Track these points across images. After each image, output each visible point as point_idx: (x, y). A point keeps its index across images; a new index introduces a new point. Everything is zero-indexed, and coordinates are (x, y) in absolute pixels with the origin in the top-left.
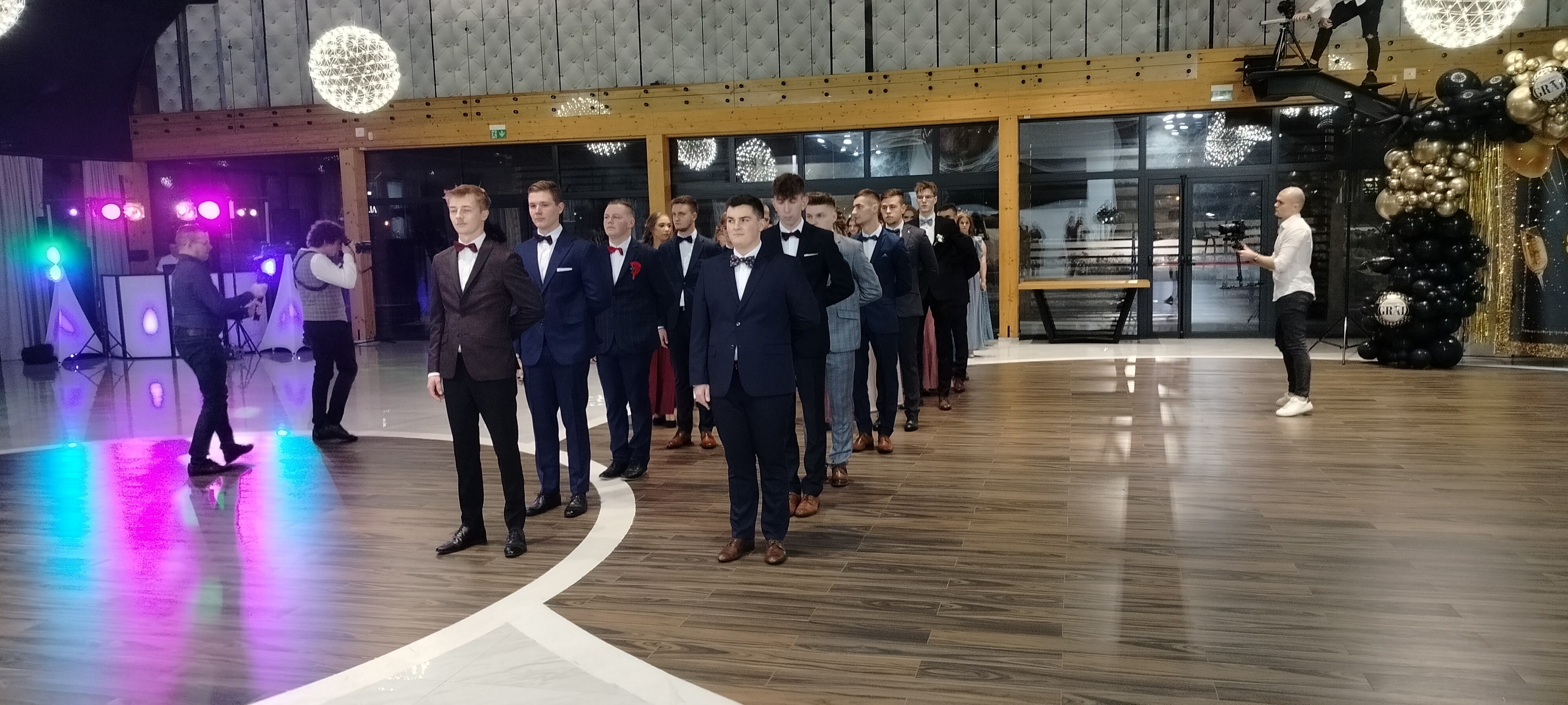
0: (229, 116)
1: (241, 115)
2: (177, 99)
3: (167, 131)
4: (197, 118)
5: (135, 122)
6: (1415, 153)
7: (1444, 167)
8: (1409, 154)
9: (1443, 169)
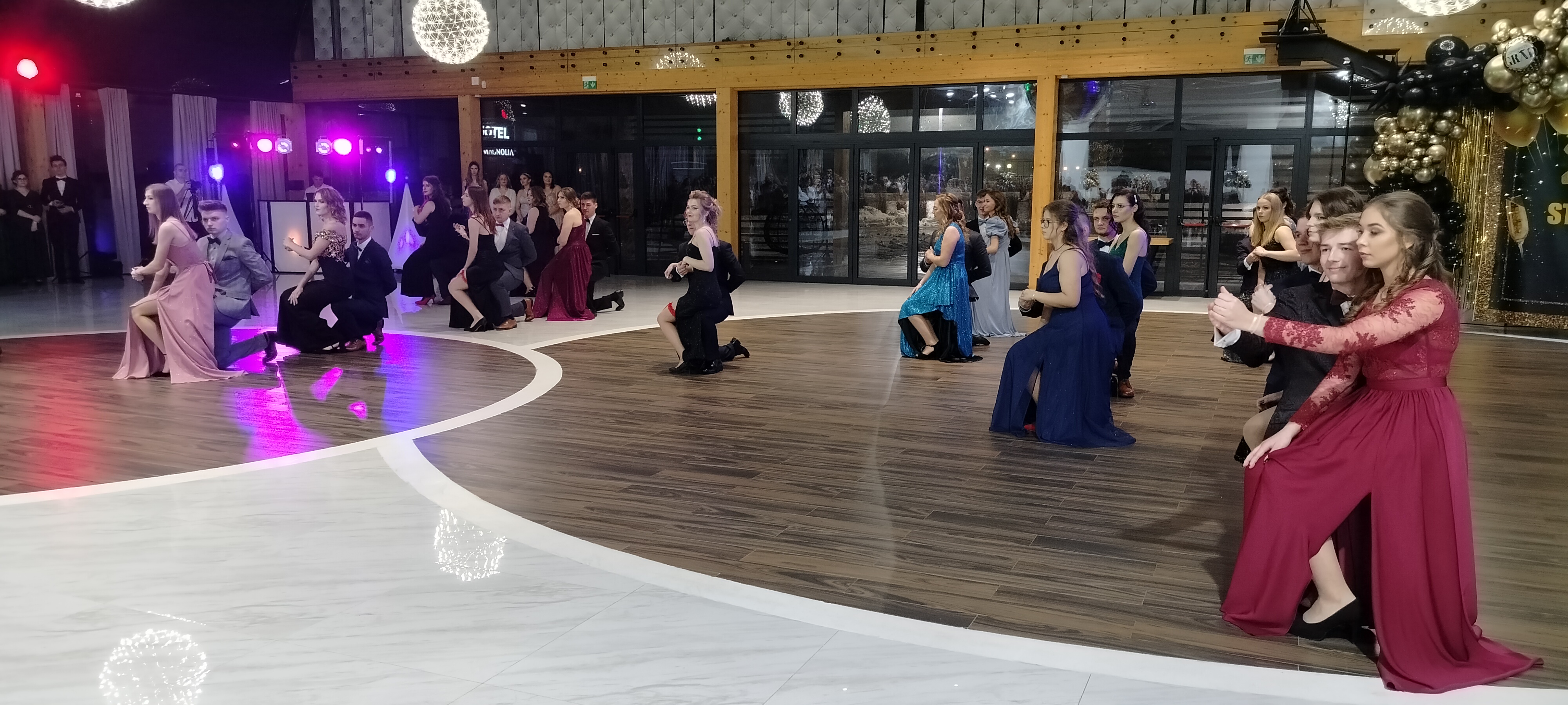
0: (370, 64)
1: (379, 63)
2: (330, 48)
3: (320, 77)
4: (344, 65)
5: (295, 68)
6: (1400, 118)
7: (1425, 133)
8: (1396, 120)
9: (1424, 135)
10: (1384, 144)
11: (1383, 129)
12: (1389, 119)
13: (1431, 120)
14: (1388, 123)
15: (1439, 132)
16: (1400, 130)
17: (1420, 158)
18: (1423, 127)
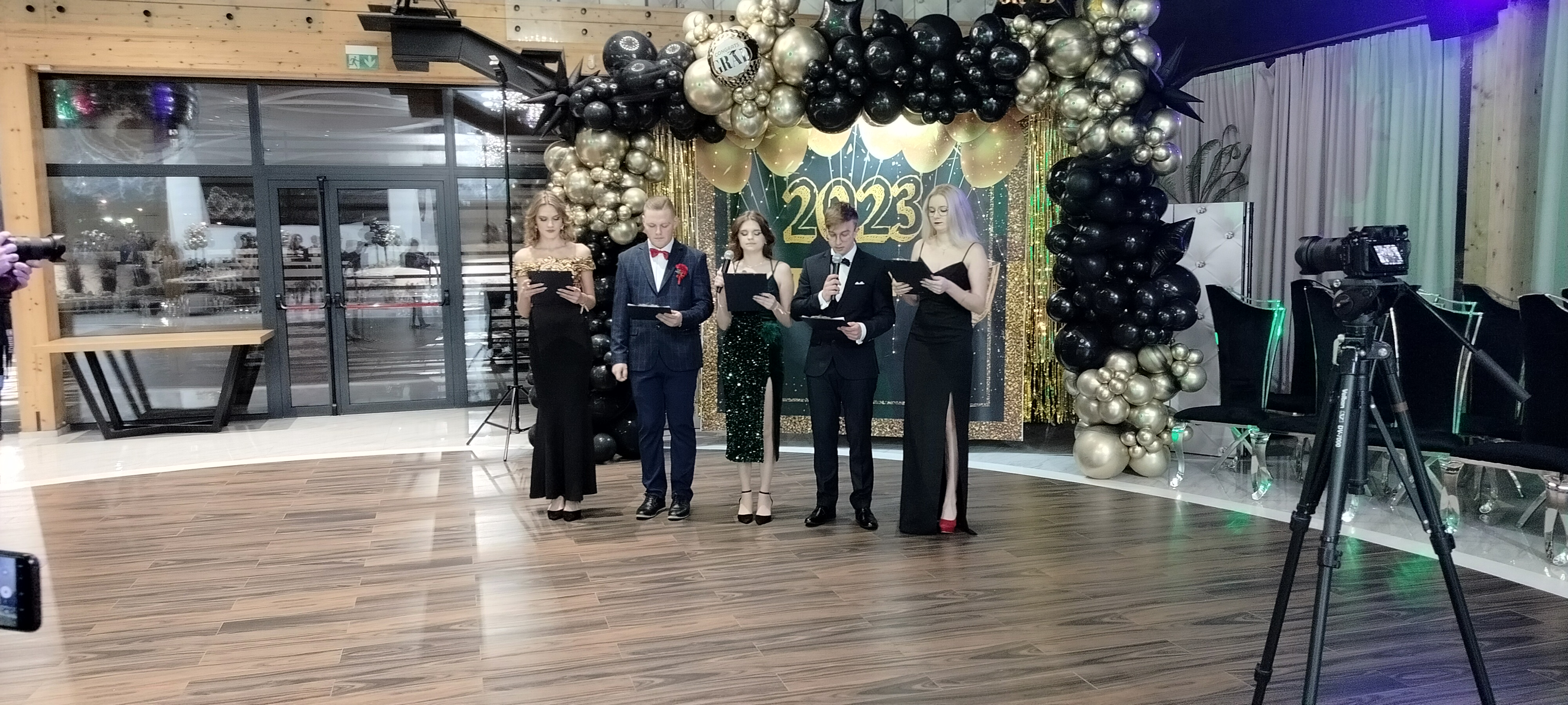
6: (580, 150)
7: (616, 171)
8: (574, 152)
9: (616, 174)
10: (562, 187)
11: (557, 165)
12: (564, 150)
13: (622, 152)
14: (562, 155)
15: (634, 169)
16: (582, 166)
17: (616, 207)
18: (612, 162)
